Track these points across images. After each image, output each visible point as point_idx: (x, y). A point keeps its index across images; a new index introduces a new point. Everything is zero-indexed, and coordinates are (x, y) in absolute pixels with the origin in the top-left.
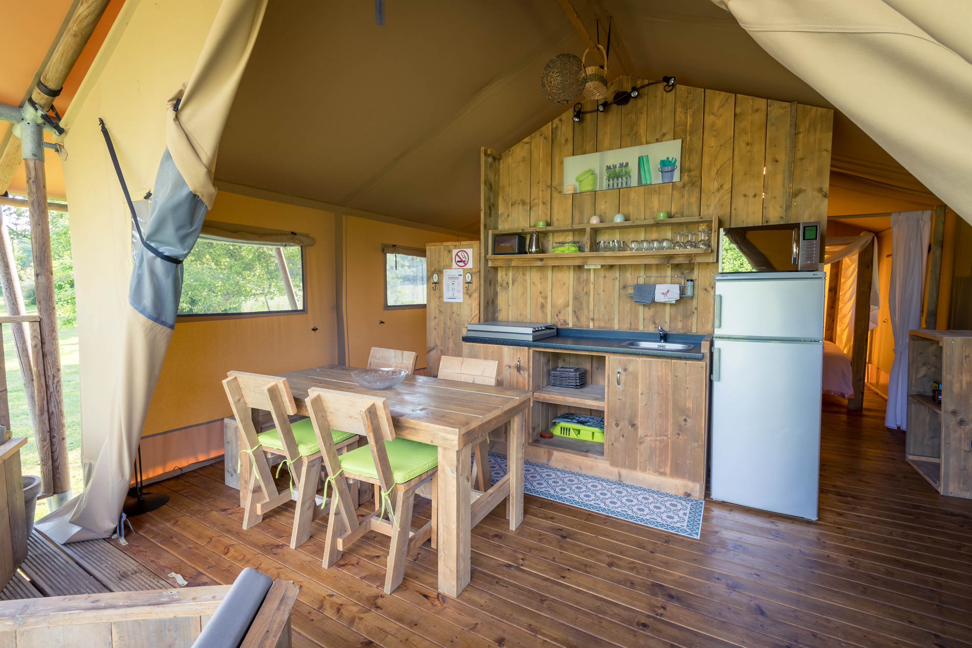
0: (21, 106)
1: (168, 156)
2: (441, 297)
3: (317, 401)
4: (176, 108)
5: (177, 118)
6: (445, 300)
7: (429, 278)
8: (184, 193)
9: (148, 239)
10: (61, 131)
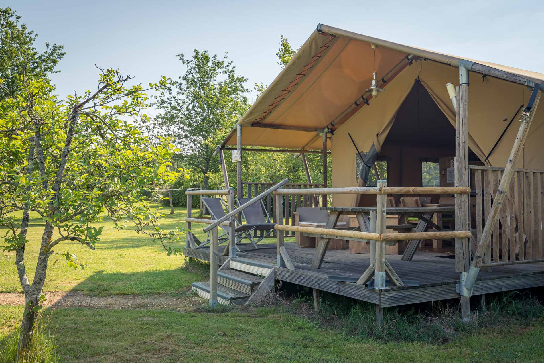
0: (324, 129)
1: (373, 145)
2: (446, 180)
3: (403, 200)
4: (377, 137)
5: (377, 139)
6: (448, 182)
7: (441, 173)
8: (376, 152)
9: (366, 162)
10: (333, 134)
